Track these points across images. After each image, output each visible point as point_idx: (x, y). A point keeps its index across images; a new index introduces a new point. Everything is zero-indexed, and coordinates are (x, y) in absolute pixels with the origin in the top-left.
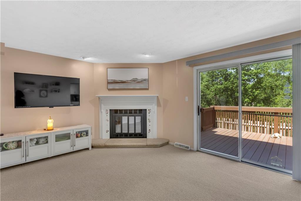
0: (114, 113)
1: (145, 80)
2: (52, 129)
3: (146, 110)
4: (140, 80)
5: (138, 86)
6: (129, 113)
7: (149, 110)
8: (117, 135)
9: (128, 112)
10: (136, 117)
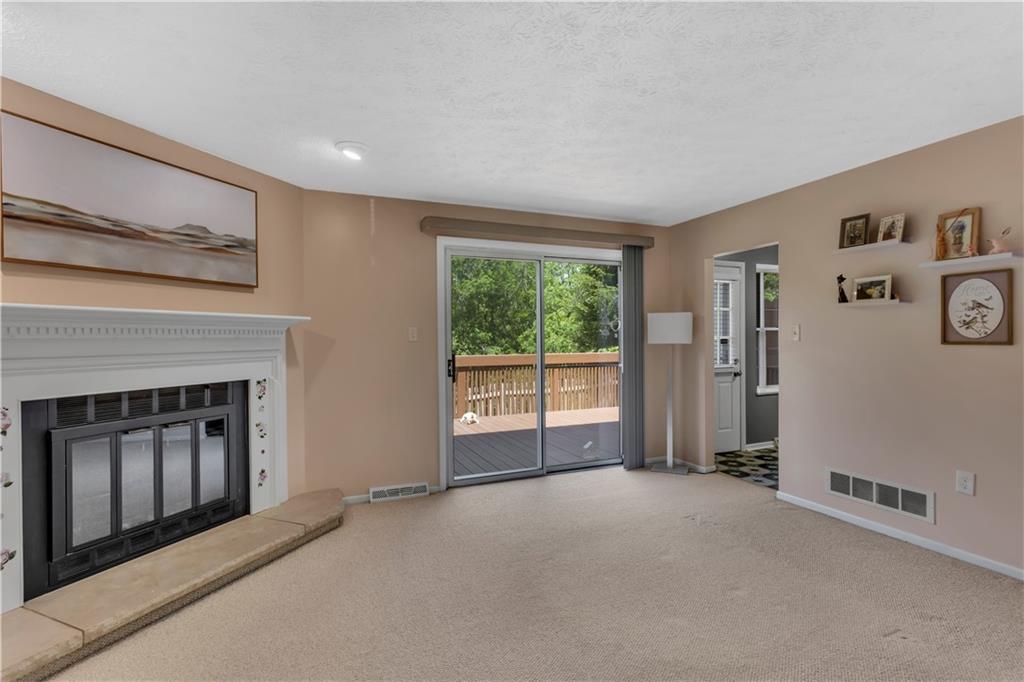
1: (242, 244)
3: (246, 383)
4: (219, 238)
6: (162, 410)
8: (82, 562)
9: (156, 404)
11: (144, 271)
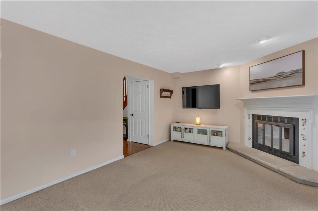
0: (256, 119)
1: (296, 72)
2: (199, 124)
3: (298, 119)
4: (287, 73)
5: (285, 83)
6: (274, 121)
7: (303, 120)
8: (260, 147)
9: (273, 119)
11: (269, 88)
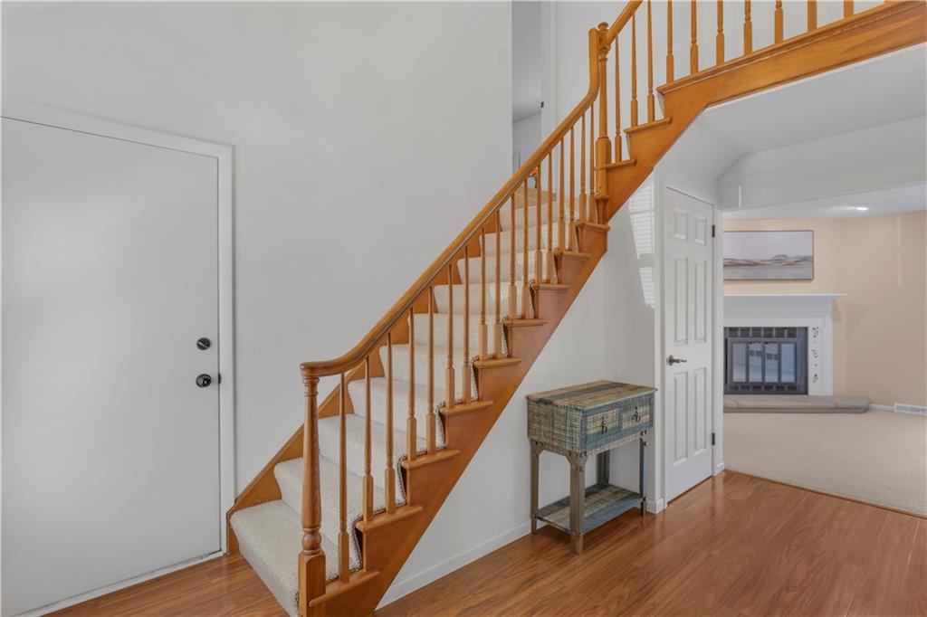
1: (805, 259)
3: (806, 329)
5: (788, 273)
6: (765, 336)
8: (736, 388)
9: (762, 333)
10: (783, 346)
